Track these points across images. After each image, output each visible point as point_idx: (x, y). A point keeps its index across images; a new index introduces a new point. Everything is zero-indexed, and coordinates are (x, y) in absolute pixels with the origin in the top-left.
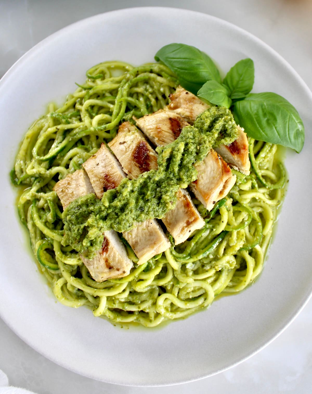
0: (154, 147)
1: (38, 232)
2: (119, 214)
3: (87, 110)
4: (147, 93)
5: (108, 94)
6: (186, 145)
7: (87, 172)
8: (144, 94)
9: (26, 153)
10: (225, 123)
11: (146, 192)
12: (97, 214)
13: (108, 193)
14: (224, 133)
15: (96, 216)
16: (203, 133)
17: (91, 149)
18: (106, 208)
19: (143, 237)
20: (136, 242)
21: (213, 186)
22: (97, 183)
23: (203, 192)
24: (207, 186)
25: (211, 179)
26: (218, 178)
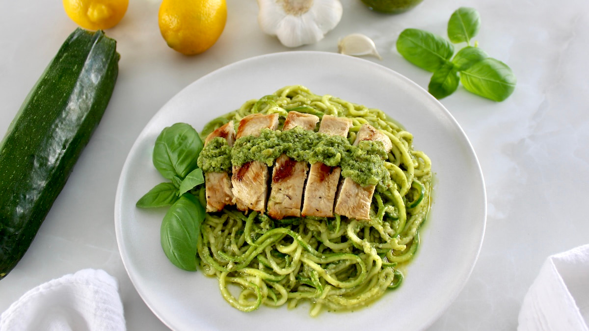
0: (270, 169)
2: (336, 144)
4: (233, 240)
6: (250, 149)
7: (333, 200)
8: (235, 242)
10: (210, 150)
11: (306, 144)
12: (351, 156)
13: (332, 162)
14: (218, 145)
15: (353, 155)
16: (231, 155)
17: (315, 233)
18: (341, 154)
19: (335, 129)
20: (342, 129)
21: (262, 119)
22: (332, 181)
23: (271, 121)
24: (265, 122)
25: (259, 123)
26: (254, 121)
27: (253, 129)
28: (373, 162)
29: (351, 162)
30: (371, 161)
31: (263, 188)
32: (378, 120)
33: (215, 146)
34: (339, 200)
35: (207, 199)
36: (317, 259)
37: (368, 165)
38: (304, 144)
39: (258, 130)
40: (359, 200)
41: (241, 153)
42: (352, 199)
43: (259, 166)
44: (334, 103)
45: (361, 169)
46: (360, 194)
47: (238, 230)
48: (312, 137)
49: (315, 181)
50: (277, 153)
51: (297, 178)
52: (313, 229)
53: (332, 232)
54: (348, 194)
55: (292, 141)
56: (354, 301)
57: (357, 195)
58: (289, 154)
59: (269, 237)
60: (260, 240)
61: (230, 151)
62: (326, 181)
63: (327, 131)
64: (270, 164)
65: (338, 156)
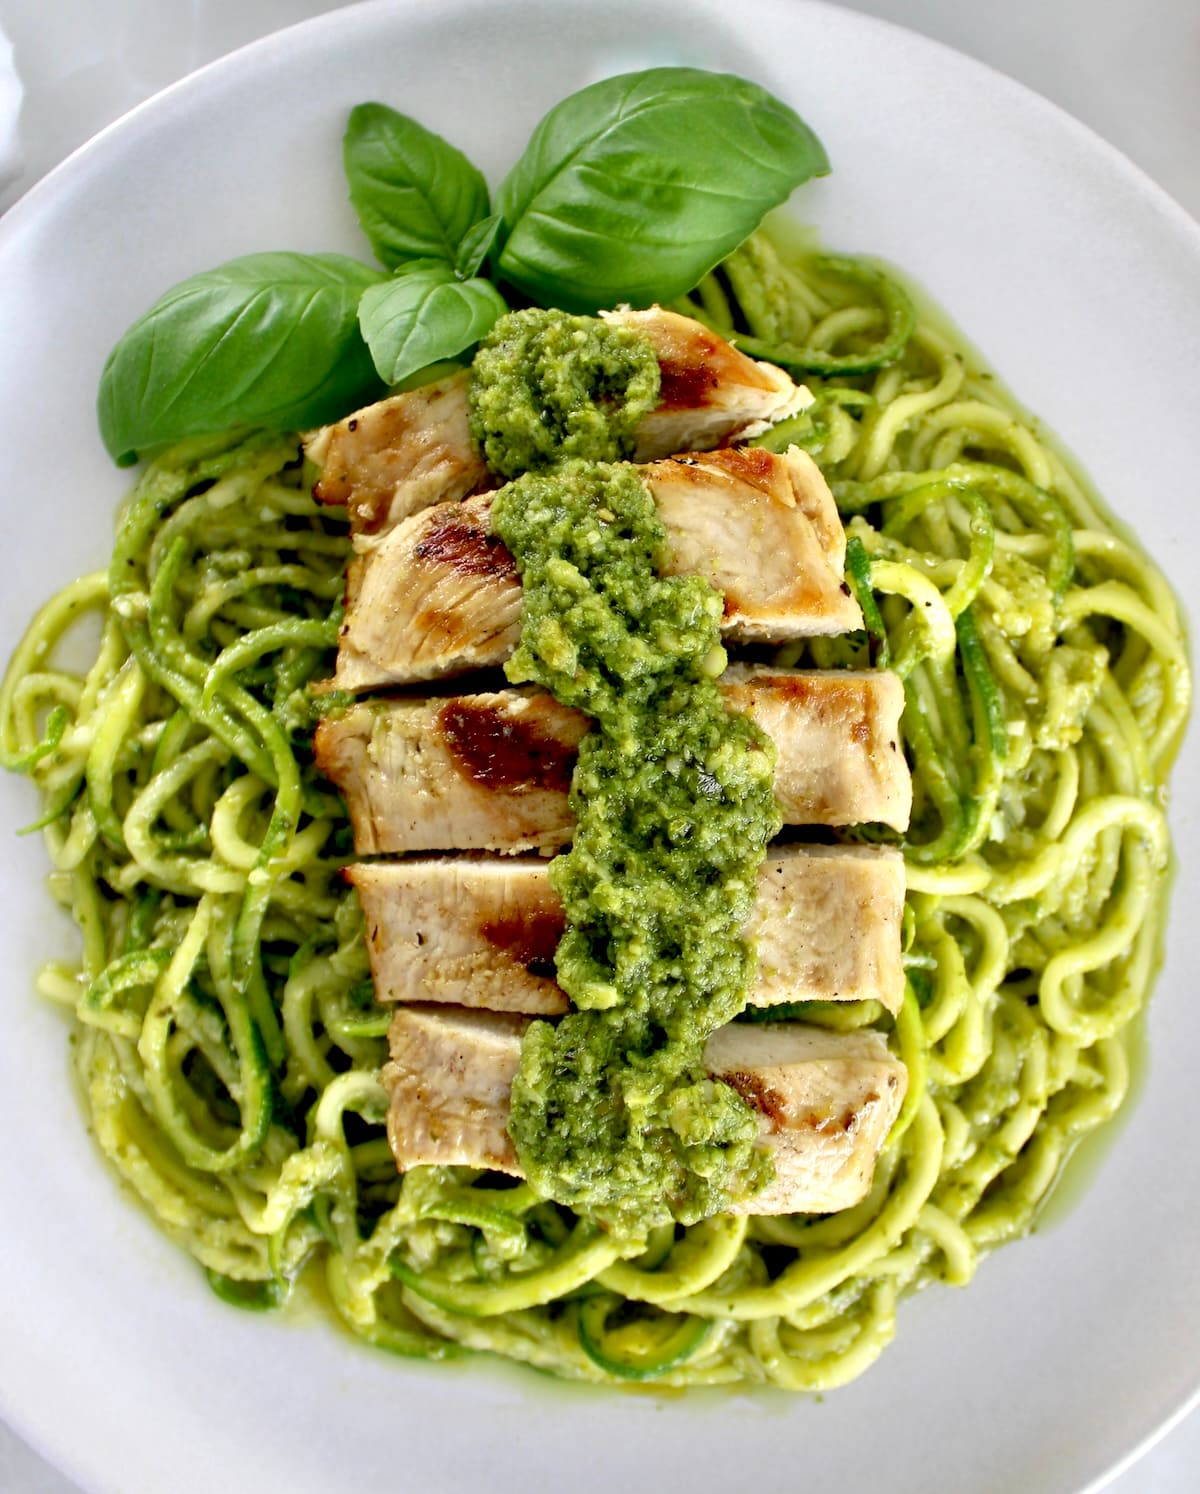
0: (491, 677)
1: (526, 1324)
2: (676, 972)
3: (164, 854)
4: (244, 580)
5: (151, 734)
6: (568, 552)
7: (426, 997)
8: (239, 593)
9: (180, 1191)
10: (570, 357)
11: (653, 819)
12: (623, 1057)
13: (569, 968)
14: (606, 387)
15: (629, 1064)
16: (557, 462)
17: (328, 930)
18: (619, 1009)
19: (810, 935)
20: (816, 970)
21: (784, 554)
22: (496, 984)
23: (784, 606)
24: (771, 576)
25: (756, 545)
26: (768, 518)
27: (712, 530)
28: (615, 1164)
29: (588, 1064)
30: (619, 1157)
31: (401, 669)
32: (1034, 1103)
33: (600, 368)
34: (431, 1024)
35: (347, 421)
36: (221, 957)
37: (594, 1145)
38: (652, 807)
39: (712, 556)
40: (457, 1117)
41: (546, 515)
42: (451, 1083)
43: (495, 621)
44: (1111, 860)
45: (561, 1115)
46: (480, 1115)
47: (296, 591)
48: (708, 837)
49: (481, 902)
50: (569, 693)
51: (480, 813)
52: (337, 917)
53: (345, 1002)
54: (459, 1064)
55: (659, 744)
56: (109, 1136)
57: (475, 1104)
58: (589, 749)
59: (258, 740)
60: (246, 703)
61: (577, 453)
62: (494, 954)
63: (785, 898)
64: (517, 669)
65: (607, 996)
